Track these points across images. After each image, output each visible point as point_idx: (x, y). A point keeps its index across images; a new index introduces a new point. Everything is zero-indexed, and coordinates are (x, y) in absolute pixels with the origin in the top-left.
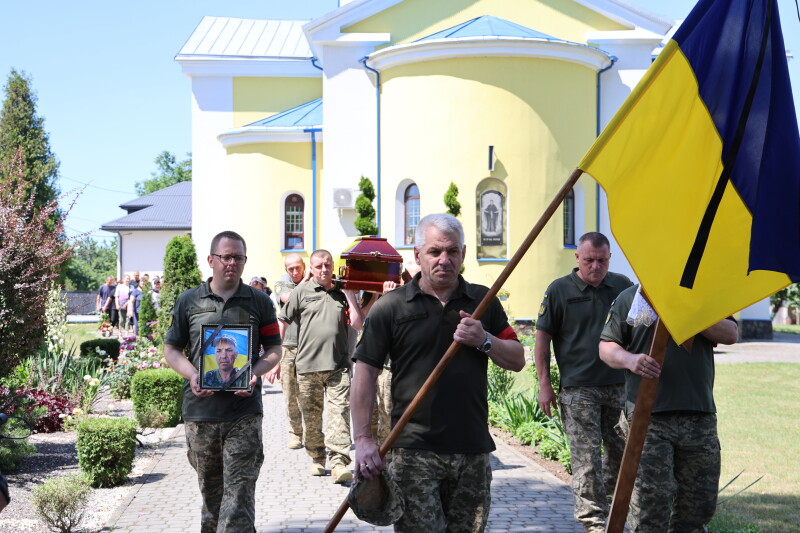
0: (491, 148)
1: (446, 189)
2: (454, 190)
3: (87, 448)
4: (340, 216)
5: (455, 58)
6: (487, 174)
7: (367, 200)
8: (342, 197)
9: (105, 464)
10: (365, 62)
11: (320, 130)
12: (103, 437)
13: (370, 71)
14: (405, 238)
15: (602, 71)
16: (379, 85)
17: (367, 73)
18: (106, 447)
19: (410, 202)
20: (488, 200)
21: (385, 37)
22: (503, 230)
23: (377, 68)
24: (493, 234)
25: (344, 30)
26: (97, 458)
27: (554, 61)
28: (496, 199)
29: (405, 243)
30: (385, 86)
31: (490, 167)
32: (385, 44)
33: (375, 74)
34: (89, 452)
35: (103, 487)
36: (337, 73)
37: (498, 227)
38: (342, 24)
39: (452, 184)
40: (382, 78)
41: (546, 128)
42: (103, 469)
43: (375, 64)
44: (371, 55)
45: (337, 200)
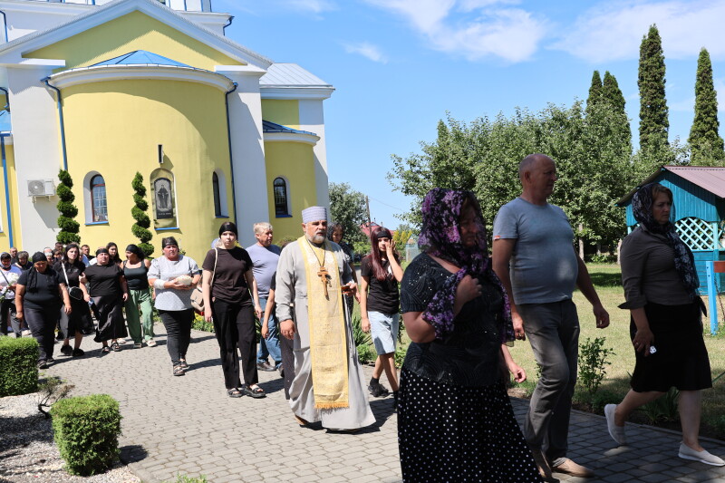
0: (160, 147)
1: (133, 177)
2: (139, 178)
3: (77, 434)
4: (34, 202)
5: (126, 80)
6: (158, 166)
7: (67, 187)
8: (36, 187)
9: (97, 449)
10: (47, 82)
11: (8, 135)
12: (94, 419)
13: (50, 89)
14: (94, 217)
15: (228, 93)
16: (60, 100)
17: (48, 90)
18: (98, 430)
19: (94, 189)
20: (159, 185)
21: (62, 63)
22: (173, 206)
23: (57, 86)
24: (165, 209)
25: (25, 56)
26: (89, 443)
27: (199, 84)
28: (166, 185)
29: (94, 220)
30: (66, 100)
31: (160, 161)
32: (61, 69)
33: (55, 91)
34: (79, 439)
35: (95, 474)
36: (22, 89)
37: (169, 204)
38: (23, 51)
39: (138, 173)
40: (63, 94)
41: (197, 132)
42: (95, 454)
43: (56, 83)
44: (52, 76)
45: (31, 189)
